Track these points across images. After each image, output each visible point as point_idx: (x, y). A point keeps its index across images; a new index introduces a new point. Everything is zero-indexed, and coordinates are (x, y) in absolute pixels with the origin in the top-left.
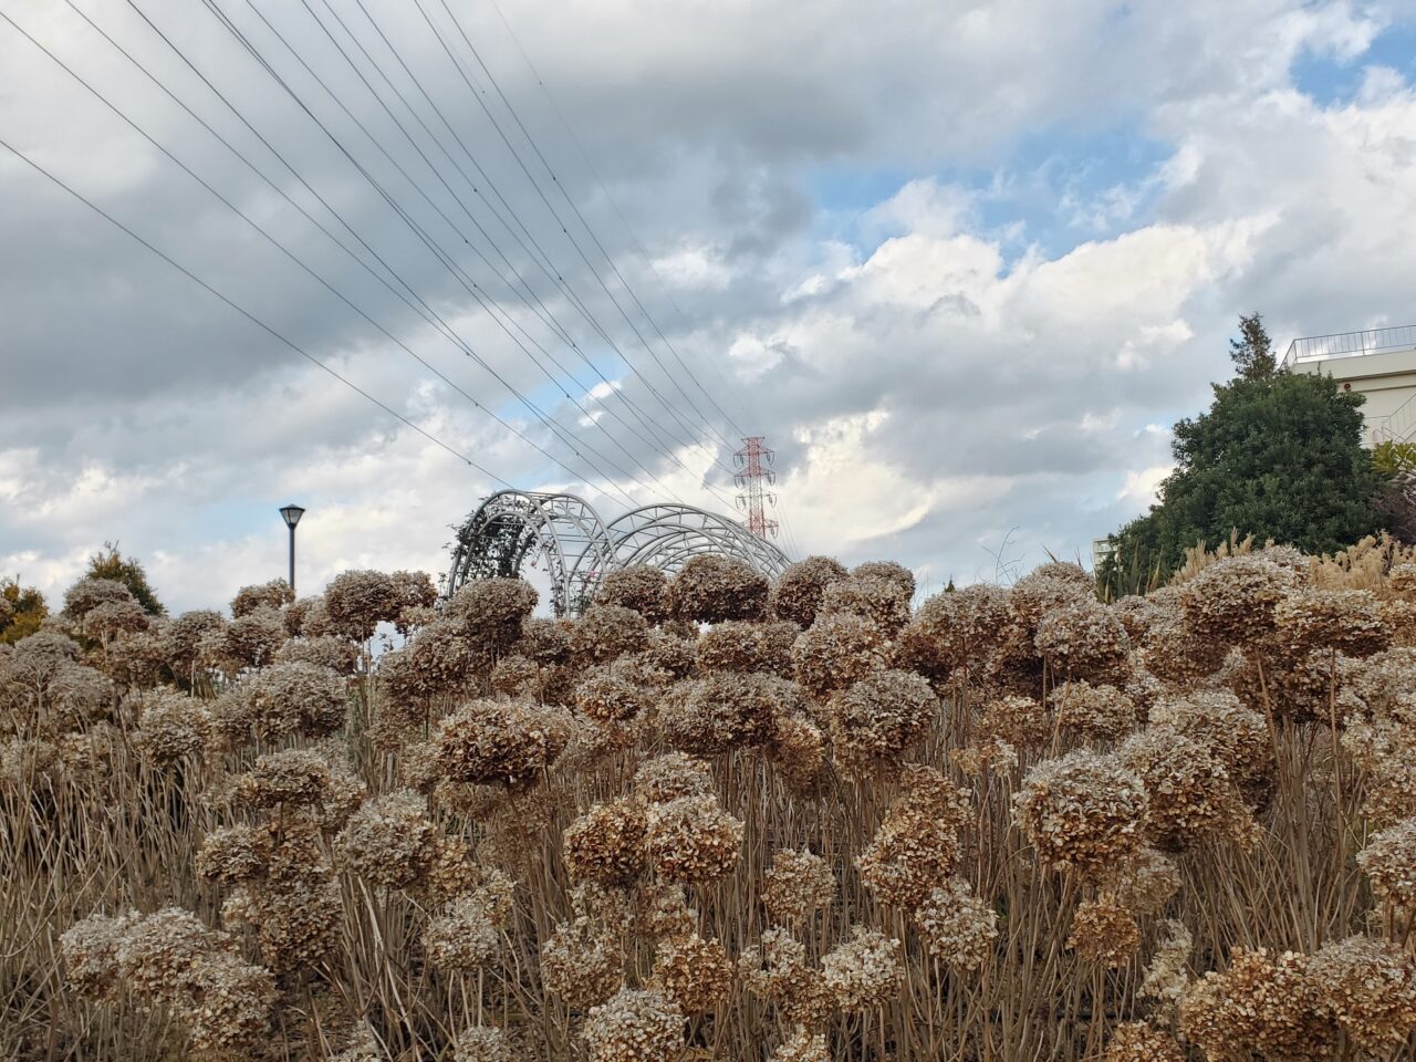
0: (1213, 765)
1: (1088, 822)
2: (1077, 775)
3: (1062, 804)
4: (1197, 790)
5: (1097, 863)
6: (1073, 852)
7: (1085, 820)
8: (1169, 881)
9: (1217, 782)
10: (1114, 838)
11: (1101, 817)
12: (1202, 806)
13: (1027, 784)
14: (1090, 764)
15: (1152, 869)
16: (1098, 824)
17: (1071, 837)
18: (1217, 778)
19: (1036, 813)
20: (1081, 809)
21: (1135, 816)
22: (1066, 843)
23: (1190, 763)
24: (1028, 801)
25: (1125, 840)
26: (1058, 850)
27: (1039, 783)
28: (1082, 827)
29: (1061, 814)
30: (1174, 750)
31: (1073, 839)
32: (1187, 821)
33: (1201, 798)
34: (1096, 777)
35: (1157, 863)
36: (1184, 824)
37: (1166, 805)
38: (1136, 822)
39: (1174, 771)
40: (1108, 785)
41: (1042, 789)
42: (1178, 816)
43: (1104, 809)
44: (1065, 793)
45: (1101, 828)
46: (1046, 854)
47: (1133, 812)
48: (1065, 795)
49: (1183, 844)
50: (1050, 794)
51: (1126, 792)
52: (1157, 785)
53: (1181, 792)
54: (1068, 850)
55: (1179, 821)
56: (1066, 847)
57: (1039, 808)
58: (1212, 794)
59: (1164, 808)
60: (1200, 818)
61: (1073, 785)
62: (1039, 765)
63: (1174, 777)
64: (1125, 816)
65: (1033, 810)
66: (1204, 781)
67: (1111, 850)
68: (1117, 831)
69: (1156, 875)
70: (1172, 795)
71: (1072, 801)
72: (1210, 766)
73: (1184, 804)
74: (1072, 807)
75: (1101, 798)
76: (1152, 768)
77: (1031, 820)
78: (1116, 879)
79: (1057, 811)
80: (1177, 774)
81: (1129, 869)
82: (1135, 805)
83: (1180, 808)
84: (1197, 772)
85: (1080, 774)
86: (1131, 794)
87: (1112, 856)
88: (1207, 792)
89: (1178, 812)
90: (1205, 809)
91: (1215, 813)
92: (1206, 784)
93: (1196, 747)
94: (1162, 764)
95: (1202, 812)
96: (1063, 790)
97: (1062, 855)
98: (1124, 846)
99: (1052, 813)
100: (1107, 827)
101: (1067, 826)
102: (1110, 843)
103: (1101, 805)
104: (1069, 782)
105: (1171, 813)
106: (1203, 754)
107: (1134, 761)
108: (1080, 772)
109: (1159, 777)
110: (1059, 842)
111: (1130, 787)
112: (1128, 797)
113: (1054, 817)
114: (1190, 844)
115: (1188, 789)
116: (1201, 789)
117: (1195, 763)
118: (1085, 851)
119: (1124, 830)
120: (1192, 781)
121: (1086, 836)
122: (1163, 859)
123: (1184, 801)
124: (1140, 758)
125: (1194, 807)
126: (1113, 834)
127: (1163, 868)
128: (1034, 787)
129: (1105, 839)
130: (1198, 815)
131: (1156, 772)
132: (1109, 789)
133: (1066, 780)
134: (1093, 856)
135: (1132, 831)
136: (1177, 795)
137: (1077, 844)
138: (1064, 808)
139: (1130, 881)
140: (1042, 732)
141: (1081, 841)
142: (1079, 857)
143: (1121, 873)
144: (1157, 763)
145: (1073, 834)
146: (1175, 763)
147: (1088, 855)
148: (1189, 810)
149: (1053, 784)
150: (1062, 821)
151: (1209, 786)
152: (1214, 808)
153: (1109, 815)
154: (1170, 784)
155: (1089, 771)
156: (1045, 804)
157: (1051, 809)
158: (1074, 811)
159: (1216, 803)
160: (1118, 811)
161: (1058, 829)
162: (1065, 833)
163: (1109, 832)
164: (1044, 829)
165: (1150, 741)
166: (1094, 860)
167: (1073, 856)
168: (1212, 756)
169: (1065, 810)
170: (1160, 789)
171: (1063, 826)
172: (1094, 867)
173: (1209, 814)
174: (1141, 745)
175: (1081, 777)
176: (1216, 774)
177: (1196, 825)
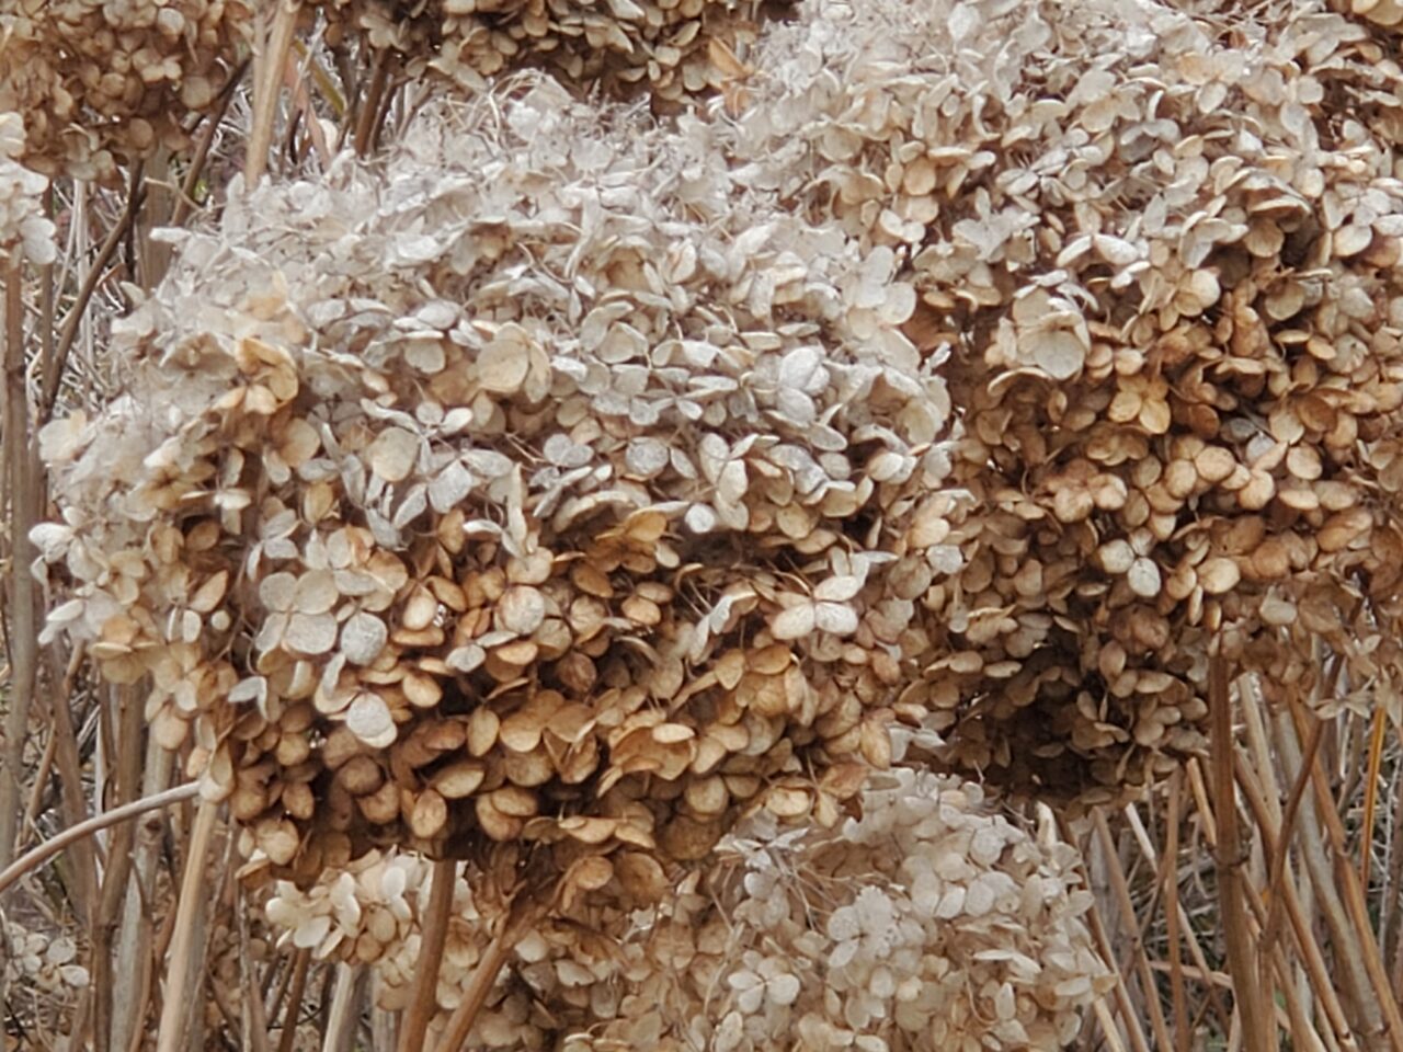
0: (1335, 178)
1: (560, 577)
2: (484, 270)
3: (388, 462)
4: (1230, 348)
5: (614, 850)
6: (461, 783)
7: (542, 563)
8: (1026, 967)
9: (1355, 292)
10: (729, 673)
11: (648, 535)
12: (1265, 453)
13: (146, 349)
14: (573, 192)
15: (927, 899)
16: (624, 583)
17: (445, 682)
18: (1350, 263)
19: (206, 539)
20: (513, 492)
21: (856, 527)
22: (413, 721)
23: (1196, 172)
24: (156, 460)
25: (796, 689)
26: (355, 778)
27: (235, 335)
28: (525, 608)
29: (384, 529)
30: (1092, 87)
31: (461, 695)
32: (1168, 554)
33: (1252, 400)
34: (612, 272)
35: (954, 860)
36: (1145, 579)
37: (1039, 455)
38: (865, 562)
39: (1088, 221)
40: (688, 323)
41: (255, 369)
42: (1113, 525)
43: (662, 485)
44: (407, 386)
45: (643, 610)
46: (273, 811)
47: (852, 496)
48: (406, 404)
49: (1105, 734)
50: (303, 404)
51: (804, 364)
52: (982, 321)
53: (1132, 360)
54: (425, 775)
55: (1114, 556)
56: (415, 755)
57: (231, 501)
58: (1325, 369)
59: (1018, 475)
60: (1246, 530)
61: (465, 332)
62: (233, 219)
63: (1094, 268)
64: (795, 527)
65: (191, 519)
66: (1278, 289)
67: (707, 759)
68: (749, 630)
69: (949, 940)
70: (1080, 387)
71: (455, 439)
72: (1314, 185)
73: (1153, 444)
74: (454, 480)
75: (648, 415)
76: (952, 209)
77: (178, 585)
78: (687, 983)
79: (350, 515)
80: (1114, 247)
81: (777, 907)
82: (860, 455)
83: (1126, 470)
84: (1236, 230)
85: (511, 255)
86: (836, 383)
87: (709, 799)
88: (1294, 356)
89: (1112, 494)
90: (1281, 474)
91: (1339, 496)
92: (1282, 310)
93: (1235, 66)
94: (1017, 181)
95: (1259, 490)
96: (395, 370)
97: (382, 808)
98: (786, 723)
99: (326, 527)
100: (683, 604)
101: (421, 613)
102: (701, 710)
103: (648, 457)
104: (435, 313)
105: (1070, 501)
106: (1271, 111)
107: (835, 176)
108: (507, 245)
109: (996, 268)
110: (371, 722)
111: (827, 335)
112: (821, 401)
113: (335, 553)
114: (1150, 736)
115: (1182, 339)
116: (1257, 337)
117: (1227, 172)
118: (536, 773)
119: (794, 620)
120: (1206, 286)
121: (547, 672)
122: (991, 833)
123: (1155, 420)
124: (872, 151)
125: (1214, 463)
126: (723, 644)
127: (991, 890)
128: (200, 361)
129: (667, 683)
130: (1239, 512)
131: (979, 236)
132: (699, 351)
133: (410, 306)
134: (587, 801)
135: (846, 619)
136: (1111, 386)
137: (484, 731)
138: (402, 488)
139: (786, 988)
140: (179, 47)
141: (510, 707)
142: (499, 813)
143: (726, 939)
144: (984, 179)
145: (464, 658)
146: (1100, 173)
147: (551, 798)
148: (1184, 478)
149: (329, 336)
150: (388, 580)
151: (1305, 317)
152: (1331, 470)
153: (700, 520)
154: (1066, 310)
155: (560, 237)
156: (276, 470)
157: (317, 504)
158: (475, 504)
159: (1347, 429)
160: (758, 492)
161: (363, 637)
162: (410, 655)
163: (694, 639)
164: (268, 641)
165: (937, 34)
166: (593, 831)
167: (460, 808)
168: (1325, 121)
169: (411, 507)
170: (1005, 346)
171: (393, 614)
172: (593, 876)
173: (1301, 500)
174: (884, 65)
175: (514, 278)
176: (1352, 242)
177: (1224, 576)
